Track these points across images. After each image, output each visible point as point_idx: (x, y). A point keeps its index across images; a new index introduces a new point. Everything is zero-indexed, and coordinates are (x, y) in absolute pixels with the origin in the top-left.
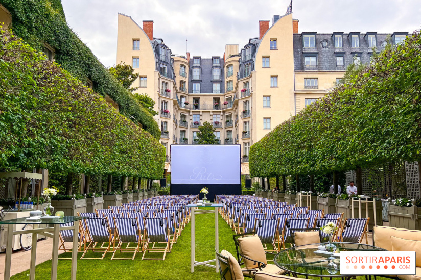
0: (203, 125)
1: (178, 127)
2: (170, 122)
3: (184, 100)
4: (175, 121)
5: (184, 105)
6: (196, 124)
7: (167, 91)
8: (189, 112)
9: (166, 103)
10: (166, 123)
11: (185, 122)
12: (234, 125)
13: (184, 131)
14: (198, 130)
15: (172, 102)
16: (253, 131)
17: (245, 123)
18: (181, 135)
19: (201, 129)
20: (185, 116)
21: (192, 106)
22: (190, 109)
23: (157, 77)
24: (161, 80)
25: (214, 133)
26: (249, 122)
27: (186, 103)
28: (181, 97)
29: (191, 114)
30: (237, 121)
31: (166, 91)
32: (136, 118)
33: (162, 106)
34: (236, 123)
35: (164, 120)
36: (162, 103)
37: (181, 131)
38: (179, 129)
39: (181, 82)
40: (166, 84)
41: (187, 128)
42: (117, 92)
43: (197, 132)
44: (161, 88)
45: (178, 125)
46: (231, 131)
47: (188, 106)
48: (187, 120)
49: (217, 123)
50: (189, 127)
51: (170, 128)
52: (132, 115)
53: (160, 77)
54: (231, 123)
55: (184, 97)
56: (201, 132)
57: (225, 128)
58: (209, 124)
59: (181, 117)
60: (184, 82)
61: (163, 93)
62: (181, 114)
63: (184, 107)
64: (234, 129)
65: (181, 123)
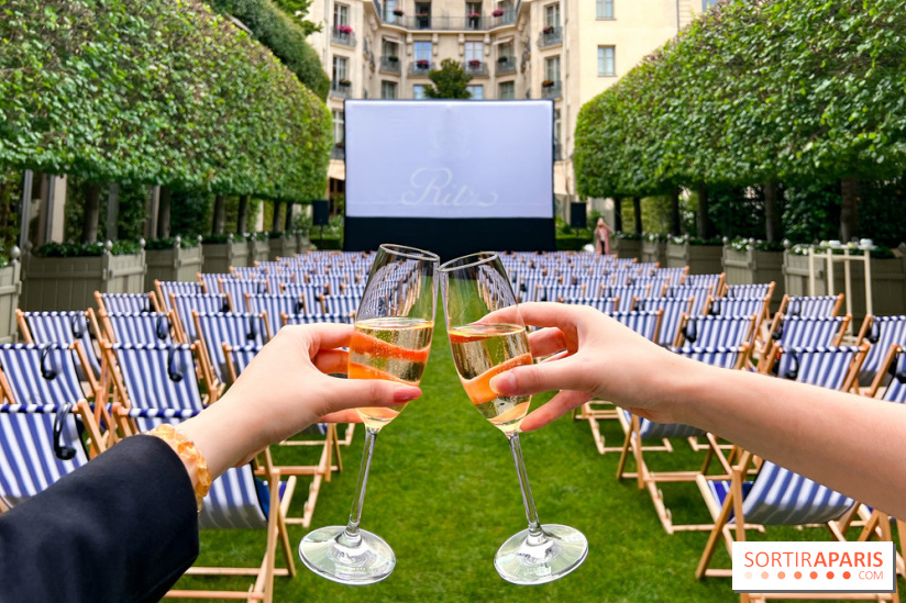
0: (439, 68)
1: (377, 72)
2: (356, 57)
3: (391, 5)
4: (369, 56)
5: (392, 18)
6: (423, 65)
8: (405, 35)
9: (345, 8)
10: (344, 60)
11: (394, 60)
12: (518, 68)
13: (392, 86)
14: (429, 82)
15: (361, 6)
16: (571, 80)
17: (549, 60)
18: (384, 93)
19: (435, 77)
20: (394, 46)
21: (412, 21)
22: (407, 27)
25: (469, 89)
26: (558, 57)
27: (398, 14)
29: (410, 40)
30: (526, 58)
33: (336, 14)
34: (523, 63)
35: (340, 52)
36: (336, 7)
37: (384, 83)
38: (379, 78)
41: (399, 76)
43: (425, 86)
45: (377, 68)
46: (512, 83)
47: (402, 20)
48: (401, 55)
49: (475, 64)
50: (404, 73)
51: (356, 73)
54: (512, 64)
56: (434, 86)
57: (497, 76)
58: (455, 65)
59: (384, 48)
62: (384, 40)
63: (393, 23)
64: (518, 79)
65: (384, 64)
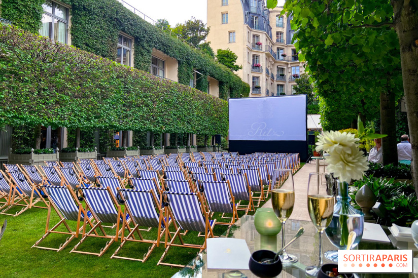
1: (275, 81)
2: (263, 76)
3: (281, 52)
4: (270, 75)
5: (281, 58)
6: (296, 76)
7: (259, 44)
8: (288, 64)
9: (257, 56)
10: (258, 78)
11: (283, 75)
13: (282, 86)
14: (295, 83)
15: (264, 55)
18: (278, 90)
19: (298, 82)
20: (283, 69)
21: (290, 58)
22: (288, 61)
23: (246, 30)
24: (252, 33)
27: (284, 55)
28: (278, 49)
29: (289, 66)
31: (256, 44)
32: (203, 73)
33: (253, 60)
35: (255, 75)
36: (253, 56)
37: (278, 85)
38: (276, 83)
39: (277, 33)
40: (258, 36)
41: (285, 82)
42: (169, 46)
44: (251, 42)
45: (275, 79)
47: (286, 58)
48: (285, 73)
50: (287, 80)
51: (263, 83)
52: (197, 70)
53: (250, 30)
55: (282, 49)
59: (278, 70)
60: (281, 33)
61: (253, 46)
62: (278, 67)
63: (282, 60)
65: (278, 77)
